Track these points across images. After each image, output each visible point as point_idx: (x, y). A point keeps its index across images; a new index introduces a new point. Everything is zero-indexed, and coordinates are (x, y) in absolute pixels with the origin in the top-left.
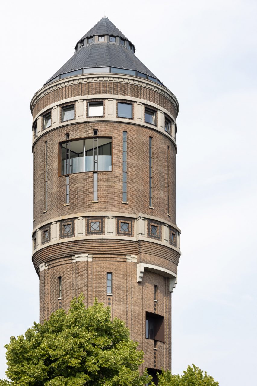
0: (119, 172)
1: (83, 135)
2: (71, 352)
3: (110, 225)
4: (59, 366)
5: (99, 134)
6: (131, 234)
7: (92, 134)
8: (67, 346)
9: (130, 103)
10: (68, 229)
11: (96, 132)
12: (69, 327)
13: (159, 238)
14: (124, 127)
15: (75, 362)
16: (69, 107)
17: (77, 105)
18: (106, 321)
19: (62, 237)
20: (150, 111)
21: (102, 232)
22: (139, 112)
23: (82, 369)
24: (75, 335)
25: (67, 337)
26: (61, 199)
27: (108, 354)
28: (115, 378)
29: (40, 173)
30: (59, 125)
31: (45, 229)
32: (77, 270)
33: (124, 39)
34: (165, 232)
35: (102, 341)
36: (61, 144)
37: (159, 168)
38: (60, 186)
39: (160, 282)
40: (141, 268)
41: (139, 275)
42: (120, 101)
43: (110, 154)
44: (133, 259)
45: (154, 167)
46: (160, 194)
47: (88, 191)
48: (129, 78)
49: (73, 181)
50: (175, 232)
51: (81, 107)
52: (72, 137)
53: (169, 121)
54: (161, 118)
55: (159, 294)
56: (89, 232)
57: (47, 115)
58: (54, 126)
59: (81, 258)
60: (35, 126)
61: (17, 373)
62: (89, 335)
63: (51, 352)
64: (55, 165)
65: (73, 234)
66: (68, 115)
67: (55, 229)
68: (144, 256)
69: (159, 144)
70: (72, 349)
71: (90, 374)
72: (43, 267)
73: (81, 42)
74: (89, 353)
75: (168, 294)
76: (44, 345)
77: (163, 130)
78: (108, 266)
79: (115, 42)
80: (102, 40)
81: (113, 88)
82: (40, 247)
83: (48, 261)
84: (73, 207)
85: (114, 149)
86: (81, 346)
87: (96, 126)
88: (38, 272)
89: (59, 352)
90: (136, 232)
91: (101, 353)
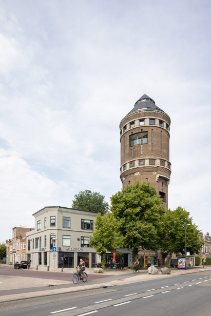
0: (150, 143)
1: (137, 132)
2: (134, 198)
3: (147, 162)
4: (130, 204)
5: (143, 131)
6: (154, 165)
7: (140, 131)
8: (133, 196)
9: (154, 119)
10: (132, 164)
11: (142, 130)
12: (134, 189)
13: (164, 166)
14: (152, 128)
15: (136, 202)
16: (133, 123)
17: (136, 122)
18: (148, 187)
19: (130, 167)
20: (161, 122)
21: (144, 164)
22: (157, 122)
23: (139, 205)
24: (136, 192)
25: (133, 193)
26: (130, 155)
27: (149, 199)
28: (152, 208)
29: (123, 147)
30: (129, 129)
31: (125, 166)
32: (135, 178)
33: (151, 100)
34: (166, 163)
35: (146, 194)
36: (130, 136)
37: (164, 142)
38: (129, 150)
39: (164, 182)
40: (158, 176)
41: (157, 178)
42: (151, 119)
43: (147, 137)
44: (155, 173)
45: (162, 141)
46: (164, 151)
47: (139, 151)
48: (153, 111)
49: (134, 148)
50: (169, 164)
51: (137, 122)
52: (134, 133)
53: (168, 126)
54: (165, 125)
55: (164, 186)
56: (140, 165)
57: (125, 128)
58: (127, 130)
59: (137, 174)
60: (121, 133)
61: (115, 207)
62: (142, 192)
63: (127, 199)
64: (128, 143)
65: (134, 166)
66: (132, 126)
67: (128, 165)
68: (159, 172)
69: (164, 133)
70: (135, 197)
71: (142, 207)
72: (124, 179)
73: (137, 103)
74: (141, 199)
75: (167, 186)
76: (124, 197)
77: (165, 129)
78: (146, 176)
79: (149, 101)
80: (144, 100)
81: (148, 114)
82: (123, 172)
83: (126, 176)
84: (134, 157)
85: (148, 136)
86: (138, 196)
87: (142, 128)
88: (122, 180)
89: (130, 199)
90: (156, 164)
91: (146, 199)
